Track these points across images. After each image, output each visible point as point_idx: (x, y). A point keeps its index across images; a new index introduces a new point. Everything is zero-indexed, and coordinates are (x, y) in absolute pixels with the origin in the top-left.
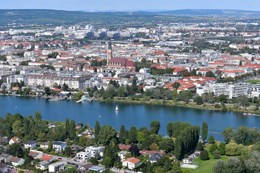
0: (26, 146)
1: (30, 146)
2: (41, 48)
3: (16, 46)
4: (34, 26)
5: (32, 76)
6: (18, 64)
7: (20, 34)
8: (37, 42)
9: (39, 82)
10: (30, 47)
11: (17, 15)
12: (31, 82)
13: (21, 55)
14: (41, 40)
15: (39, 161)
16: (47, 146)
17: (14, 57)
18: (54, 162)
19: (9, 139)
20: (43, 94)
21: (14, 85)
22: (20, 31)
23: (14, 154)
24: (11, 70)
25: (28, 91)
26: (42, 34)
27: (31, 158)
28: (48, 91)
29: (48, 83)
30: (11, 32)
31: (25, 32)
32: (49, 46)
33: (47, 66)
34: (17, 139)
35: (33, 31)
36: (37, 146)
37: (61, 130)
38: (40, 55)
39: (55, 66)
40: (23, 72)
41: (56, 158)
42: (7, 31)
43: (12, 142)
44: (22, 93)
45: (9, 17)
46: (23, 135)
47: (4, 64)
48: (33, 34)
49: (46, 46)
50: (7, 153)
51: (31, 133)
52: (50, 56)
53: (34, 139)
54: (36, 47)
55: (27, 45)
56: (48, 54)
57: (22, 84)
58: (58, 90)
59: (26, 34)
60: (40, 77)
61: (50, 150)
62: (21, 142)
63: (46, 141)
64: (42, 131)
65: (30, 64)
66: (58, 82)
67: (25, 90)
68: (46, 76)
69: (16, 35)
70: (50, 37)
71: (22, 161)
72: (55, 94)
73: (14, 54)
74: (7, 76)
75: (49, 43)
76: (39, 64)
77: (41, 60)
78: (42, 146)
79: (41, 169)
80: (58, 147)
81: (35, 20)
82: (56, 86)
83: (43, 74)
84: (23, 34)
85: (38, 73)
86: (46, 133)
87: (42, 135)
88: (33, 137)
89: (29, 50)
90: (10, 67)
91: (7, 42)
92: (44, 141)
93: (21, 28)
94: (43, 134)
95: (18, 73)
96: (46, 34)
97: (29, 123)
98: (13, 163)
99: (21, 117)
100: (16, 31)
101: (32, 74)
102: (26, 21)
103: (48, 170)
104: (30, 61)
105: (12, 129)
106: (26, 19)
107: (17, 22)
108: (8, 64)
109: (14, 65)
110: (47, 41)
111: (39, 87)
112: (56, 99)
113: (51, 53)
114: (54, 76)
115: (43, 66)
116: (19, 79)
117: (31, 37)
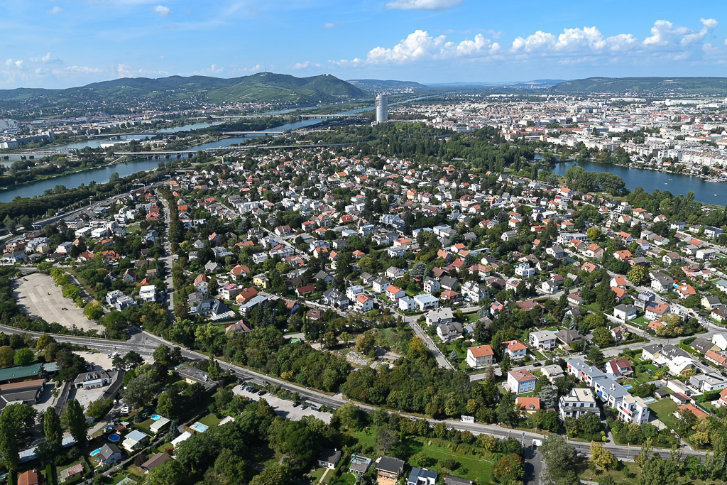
0: (673, 227)
1: (678, 227)
2: (703, 121)
3: (672, 118)
4: (697, 96)
5: (689, 153)
6: (673, 138)
7: (678, 105)
8: (699, 115)
9: (697, 159)
10: (689, 120)
11: (677, 84)
12: (686, 158)
13: (678, 128)
14: (703, 113)
15: (685, 244)
16: (697, 230)
17: (668, 130)
18: (703, 248)
19: (654, 216)
20: (700, 173)
21: (665, 160)
22: (679, 102)
23: (658, 233)
24: (664, 143)
25: (682, 168)
26: (706, 106)
27: (677, 240)
28: (706, 170)
29: (708, 162)
30: (668, 102)
31: (685, 102)
32: (713, 119)
33: (708, 142)
34: (663, 218)
35: (695, 102)
36: (685, 228)
37: (717, 214)
38: (701, 129)
39: (717, 143)
40: (678, 147)
41: (707, 244)
42: (663, 102)
43: (657, 219)
44: (674, 169)
45: (667, 86)
46: (671, 215)
47: (657, 137)
48: (694, 106)
49: (710, 120)
50: (650, 230)
51: (681, 213)
52: (713, 131)
53: (683, 220)
54: (697, 120)
55: (686, 118)
56: (711, 129)
57: (676, 160)
58: (719, 170)
59: (686, 106)
60: (698, 154)
61: (700, 235)
62: (668, 221)
63: (697, 224)
64: (694, 214)
65: (687, 138)
66: (721, 162)
67: (678, 166)
68: (706, 153)
69: (674, 106)
70: (716, 109)
71: (666, 241)
72: (714, 174)
73: (669, 127)
74: (659, 150)
75: (714, 117)
76: (699, 140)
77: (702, 135)
78: (691, 229)
79: (687, 253)
80: (710, 233)
81: (698, 90)
82: (717, 166)
83: (702, 151)
84: (681, 105)
85: (697, 150)
86: (699, 215)
87: (693, 217)
88: (682, 217)
89: (687, 124)
90: (663, 141)
91: (662, 113)
92: (694, 224)
93: (679, 98)
94: (695, 217)
95: (672, 148)
96: (711, 105)
97: (680, 202)
98: (656, 242)
99: (671, 195)
100: (674, 102)
101: (688, 149)
102: (687, 90)
103: (695, 256)
104: (688, 135)
105: (658, 207)
106: (687, 88)
107: (676, 91)
108: (661, 137)
109: (669, 138)
110: (711, 114)
111: (695, 165)
112: (715, 180)
113: (715, 127)
114: (717, 154)
115: (703, 142)
116: (673, 154)
117: (692, 109)
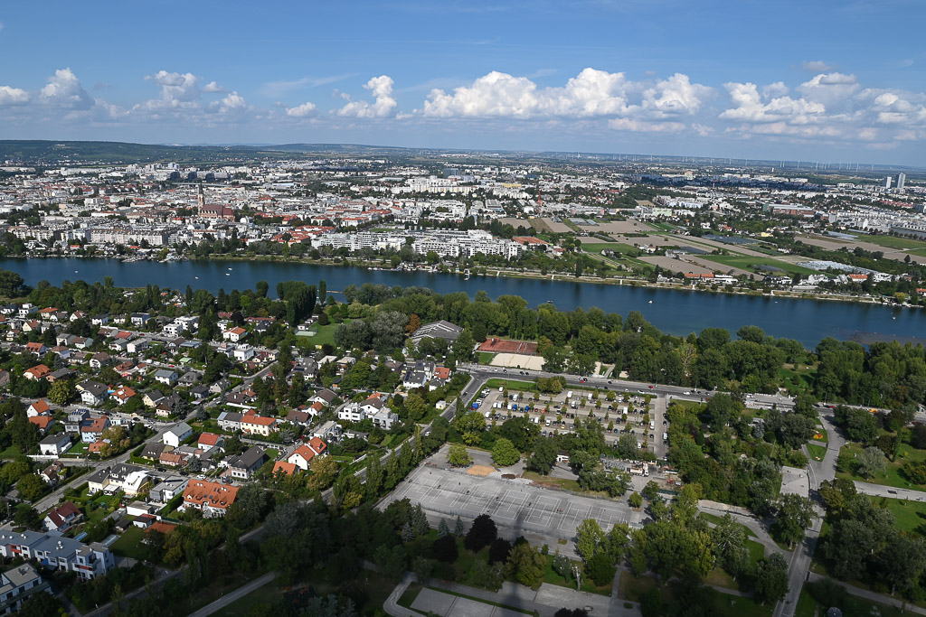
0: (95, 322)
1: (100, 321)
2: (108, 193)
3: (72, 191)
4: (97, 164)
5: (97, 231)
6: (76, 215)
7: (76, 175)
8: (103, 186)
9: (109, 238)
10: (93, 192)
11: (72, 149)
12: (96, 238)
13: (80, 203)
14: (107, 182)
15: (113, 339)
16: (123, 320)
17: (69, 205)
18: (133, 339)
19: (69, 315)
20: (115, 253)
21: (72, 242)
22: (78, 171)
23: (77, 334)
24: (66, 222)
25: (93, 250)
26: (109, 175)
27: (103, 337)
28: (121, 249)
29: (121, 239)
30: (63, 172)
31: (84, 171)
32: (119, 190)
33: (118, 217)
34: (81, 314)
35: (96, 171)
36: (109, 320)
37: (140, 297)
38: (108, 202)
39: (128, 217)
40: (83, 226)
41: (138, 334)
42: (57, 171)
43: (73, 317)
44: (84, 253)
45: (60, 151)
46: (90, 308)
47: (57, 215)
48: (96, 175)
49: (116, 190)
50: (67, 332)
51: (100, 304)
52: (121, 204)
53: (104, 312)
54: (102, 192)
55: (88, 189)
56: (118, 201)
57: (85, 241)
58: (135, 248)
59: (86, 175)
60: (109, 232)
61: (128, 325)
62: (87, 316)
63: (122, 313)
64: (116, 302)
65: (93, 214)
66: (134, 237)
67: (88, 248)
68: (116, 229)
69: (72, 176)
70: (120, 178)
71: (90, 341)
72: (130, 252)
73: (70, 202)
74: (62, 231)
75: (119, 187)
76: (107, 215)
77: (109, 209)
78: (116, 321)
79: (117, 349)
80: (137, 320)
81: (97, 156)
82: (131, 242)
83: (112, 228)
84: (80, 174)
85: (106, 227)
86: (121, 303)
87: (115, 306)
88: (103, 309)
89: (91, 197)
90: (65, 219)
91: (58, 186)
92: (118, 315)
93: (78, 167)
94: (117, 305)
95: (77, 227)
96: (114, 174)
97: (96, 291)
98: (77, 345)
99: (86, 285)
100: (70, 171)
101: (97, 227)
102: (85, 157)
103: (126, 350)
104: (94, 211)
105: (73, 301)
106: (84, 154)
107: (72, 159)
108: (61, 215)
109: (71, 216)
110: (115, 184)
111: (108, 244)
112: (133, 259)
113: (122, 199)
114: (129, 230)
115: (111, 217)
116: (80, 235)
117: (94, 178)
